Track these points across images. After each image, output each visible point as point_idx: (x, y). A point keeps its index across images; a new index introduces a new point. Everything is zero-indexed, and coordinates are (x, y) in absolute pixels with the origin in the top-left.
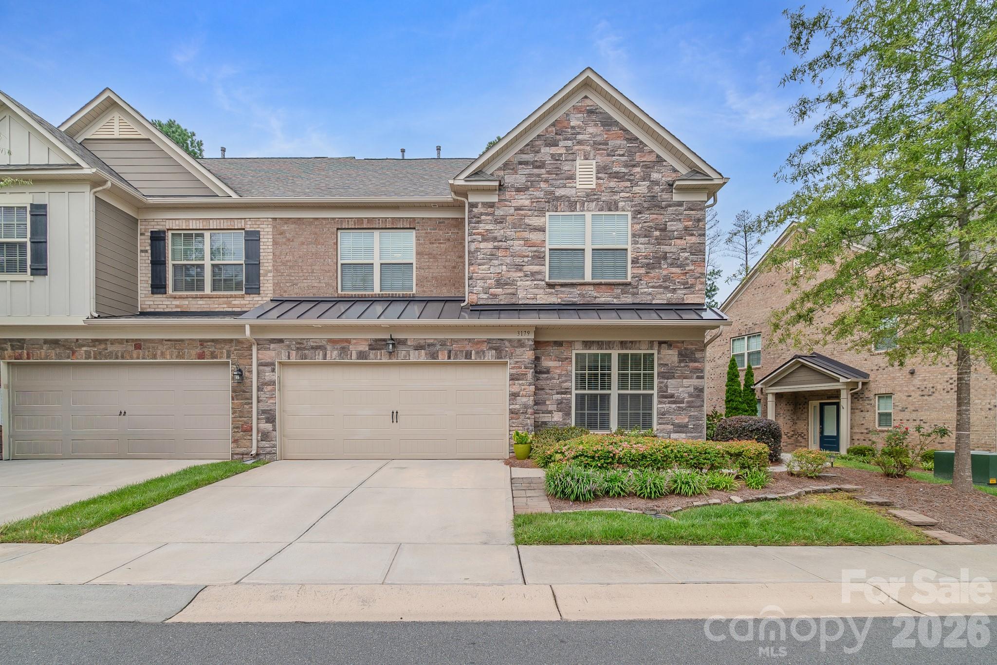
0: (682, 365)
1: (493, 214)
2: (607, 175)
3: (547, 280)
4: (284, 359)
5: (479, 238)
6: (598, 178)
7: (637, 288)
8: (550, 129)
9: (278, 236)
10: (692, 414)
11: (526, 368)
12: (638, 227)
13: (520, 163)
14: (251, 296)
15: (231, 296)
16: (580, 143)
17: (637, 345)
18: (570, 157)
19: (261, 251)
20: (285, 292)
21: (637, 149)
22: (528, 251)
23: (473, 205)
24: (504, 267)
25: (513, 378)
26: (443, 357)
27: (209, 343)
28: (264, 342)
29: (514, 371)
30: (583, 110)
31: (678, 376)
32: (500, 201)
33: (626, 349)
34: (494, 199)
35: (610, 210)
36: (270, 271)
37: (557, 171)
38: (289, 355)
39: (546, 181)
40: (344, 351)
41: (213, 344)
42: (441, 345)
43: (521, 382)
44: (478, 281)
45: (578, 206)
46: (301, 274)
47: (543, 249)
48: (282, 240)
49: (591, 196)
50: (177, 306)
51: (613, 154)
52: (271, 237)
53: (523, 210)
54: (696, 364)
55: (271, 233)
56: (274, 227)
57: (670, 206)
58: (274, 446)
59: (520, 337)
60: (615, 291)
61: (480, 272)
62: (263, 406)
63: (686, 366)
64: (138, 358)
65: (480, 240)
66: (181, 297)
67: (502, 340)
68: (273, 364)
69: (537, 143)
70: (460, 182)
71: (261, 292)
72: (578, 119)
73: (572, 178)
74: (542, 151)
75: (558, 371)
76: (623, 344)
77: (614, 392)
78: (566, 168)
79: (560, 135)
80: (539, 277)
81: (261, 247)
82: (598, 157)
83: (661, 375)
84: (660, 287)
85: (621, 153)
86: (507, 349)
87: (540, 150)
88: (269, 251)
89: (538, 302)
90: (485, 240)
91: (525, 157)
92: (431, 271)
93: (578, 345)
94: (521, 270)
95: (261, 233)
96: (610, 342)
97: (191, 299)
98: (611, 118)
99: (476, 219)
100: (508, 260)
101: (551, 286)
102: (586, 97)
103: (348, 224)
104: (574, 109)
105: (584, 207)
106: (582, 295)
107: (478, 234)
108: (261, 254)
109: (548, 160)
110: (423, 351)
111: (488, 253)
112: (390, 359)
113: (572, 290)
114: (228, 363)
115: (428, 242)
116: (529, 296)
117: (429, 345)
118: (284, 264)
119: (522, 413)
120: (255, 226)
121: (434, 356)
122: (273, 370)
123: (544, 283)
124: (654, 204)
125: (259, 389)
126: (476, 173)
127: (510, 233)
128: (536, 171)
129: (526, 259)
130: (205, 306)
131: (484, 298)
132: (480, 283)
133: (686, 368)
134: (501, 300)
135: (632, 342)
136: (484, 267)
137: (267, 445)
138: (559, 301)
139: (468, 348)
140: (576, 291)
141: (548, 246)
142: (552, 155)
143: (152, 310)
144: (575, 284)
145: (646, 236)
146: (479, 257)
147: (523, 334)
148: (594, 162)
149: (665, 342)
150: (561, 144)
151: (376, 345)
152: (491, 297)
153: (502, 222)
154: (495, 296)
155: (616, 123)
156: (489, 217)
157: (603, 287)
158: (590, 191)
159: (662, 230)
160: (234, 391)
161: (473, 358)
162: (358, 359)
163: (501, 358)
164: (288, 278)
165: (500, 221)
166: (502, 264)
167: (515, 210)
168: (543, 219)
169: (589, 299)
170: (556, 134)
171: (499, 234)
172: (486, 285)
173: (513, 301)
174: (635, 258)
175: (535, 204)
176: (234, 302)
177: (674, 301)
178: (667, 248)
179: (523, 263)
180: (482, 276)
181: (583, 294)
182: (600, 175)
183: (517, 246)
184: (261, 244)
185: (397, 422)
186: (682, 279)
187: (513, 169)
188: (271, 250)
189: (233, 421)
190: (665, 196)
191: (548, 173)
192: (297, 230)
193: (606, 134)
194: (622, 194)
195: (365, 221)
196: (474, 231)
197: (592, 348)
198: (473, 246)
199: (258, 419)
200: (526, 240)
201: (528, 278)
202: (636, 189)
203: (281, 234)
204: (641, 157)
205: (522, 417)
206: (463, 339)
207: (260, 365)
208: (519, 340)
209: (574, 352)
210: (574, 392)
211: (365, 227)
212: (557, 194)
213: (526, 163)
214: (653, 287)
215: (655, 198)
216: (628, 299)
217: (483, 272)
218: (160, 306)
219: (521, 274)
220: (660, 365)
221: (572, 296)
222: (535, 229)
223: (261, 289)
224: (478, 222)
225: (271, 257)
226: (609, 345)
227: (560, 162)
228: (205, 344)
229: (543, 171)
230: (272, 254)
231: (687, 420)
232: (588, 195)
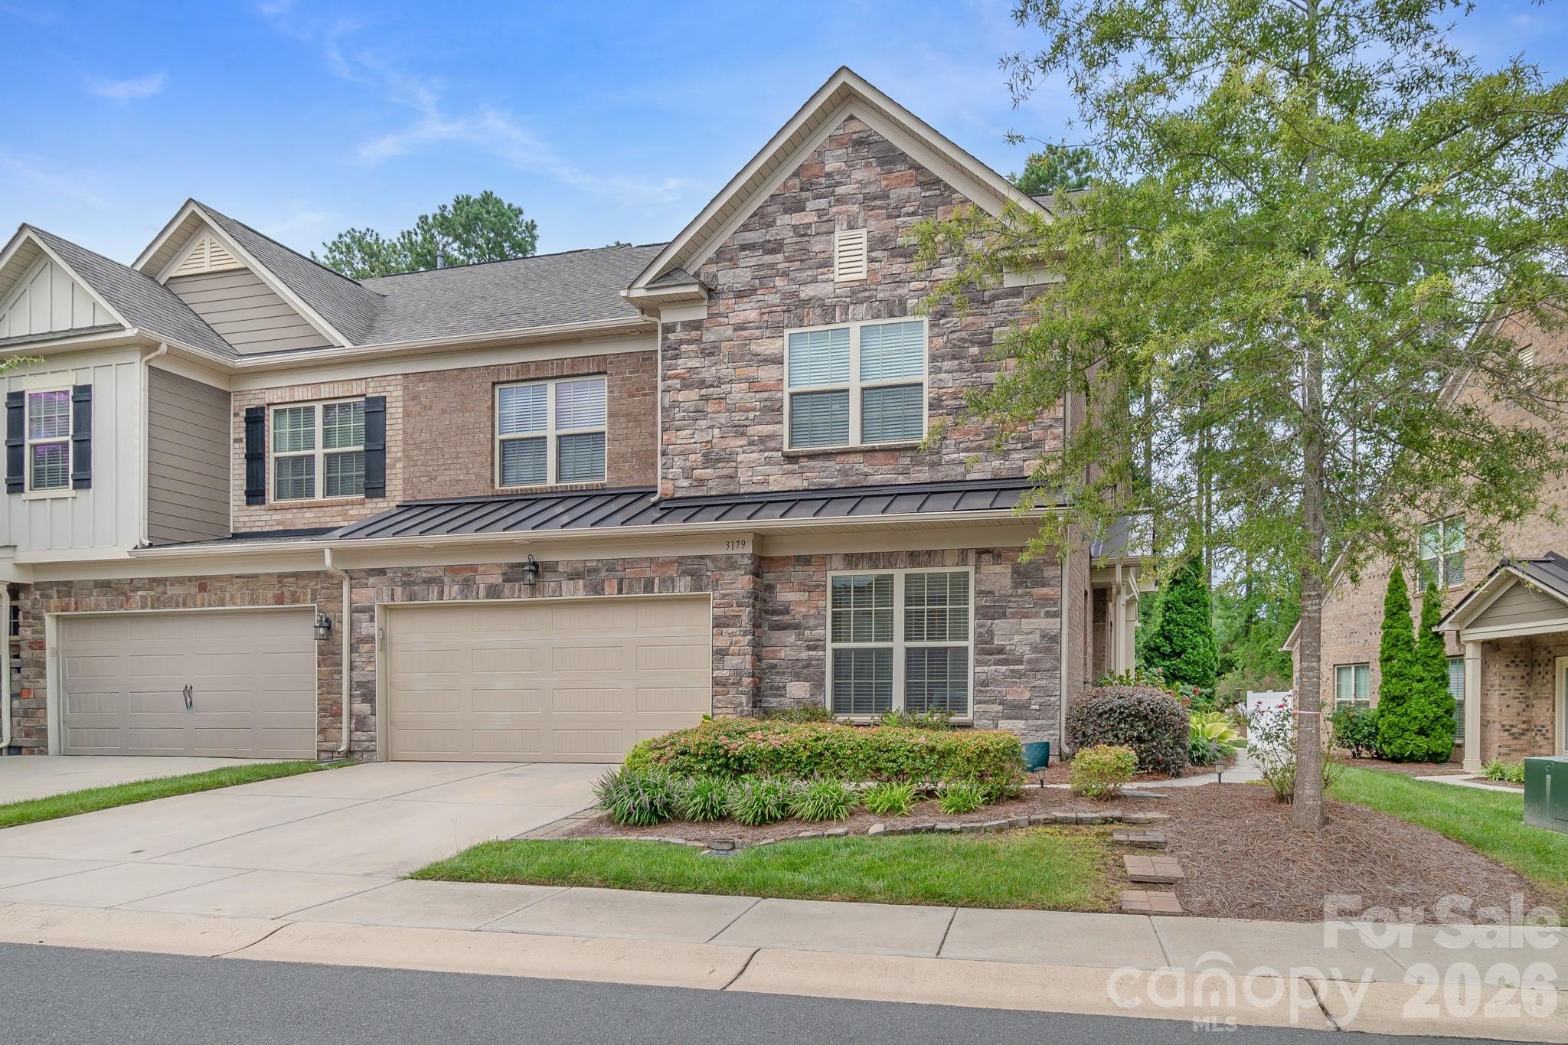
0: (1020, 591)
1: (698, 341)
2: (886, 253)
3: (786, 448)
4: (387, 601)
5: (676, 383)
6: (871, 260)
7: (938, 453)
8: (791, 183)
9: (411, 403)
10: (1038, 683)
11: (739, 605)
12: (940, 341)
13: (743, 248)
14: (375, 500)
15: (347, 503)
16: (840, 200)
17: (939, 558)
18: (825, 228)
19: (388, 428)
20: (419, 491)
21: (939, 199)
22: (755, 400)
23: (669, 329)
24: (716, 431)
25: (719, 623)
26: (610, 591)
27: (289, 580)
28: (361, 575)
29: (720, 611)
30: (845, 141)
31: (1012, 613)
32: (711, 316)
33: (919, 565)
34: (701, 314)
35: (892, 315)
36: (399, 460)
37: (803, 255)
38: (393, 595)
39: (785, 274)
40: (467, 585)
41: (294, 580)
42: (607, 570)
43: (731, 630)
44: (676, 459)
45: (838, 314)
46: (441, 462)
47: (779, 395)
48: (415, 408)
49: (859, 294)
50: (279, 523)
51: (896, 213)
52: (401, 404)
53: (747, 329)
54: (1045, 590)
55: (400, 399)
56: (406, 388)
57: (997, 297)
58: (373, 739)
59: (730, 552)
60: (902, 461)
61: (679, 441)
62: (358, 676)
63: (1027, 594)
64: (203, 605)
65: (678, 386)
66: (282, 509)
67: (702, 557)
68: (371, 609)
69: (770, 209)
70: (638, 292)
71: (387, 494)
72: (837, 158)
73: (827, 264)
74: (778, 222)
75: (803, 609)
76: (914, 558)
77: (899, 645)
78: (817, 248)
79: (808, 190)
80: (773, 444)
81: (388, 422)
82: (872, 223)
83: (982, 613)
84: (980, 448)
85: (911, 209)
86: (709, 574)
87: (774, 221)
88: (397, 427)
89: (771, 489)
90: (686, 386)
91: (750, 237)
93: (837, 562)
94: (743, 434)
95: (388, 400)
96: (891, 554)
97: (295, 511)
98: (893, 148)
99: (673, 352)
100: (723, 418)
101: (791, 458)
102: (851, 118)
103: (508, 374)
104: (831, 141)
105: (847, 314)
106: (844, 473)
107: (675, 377)
108: (387, 433)
109: (789, 237)
110: (581, 582)
111: (691, 409)
112: (533, 595)
113: (827, 464)
114: (312, 610)
115: (625, 395)
116: (755, 479)
117: (590, 571)
118: (418, 447)
119: (733, 684)
120: (380, 389)
121: (598, 588)
122: (372, 619)
123: (780, 454)
124: (972, 295)
125: (353, 649)
126: (666, 275)
127: (726, 371)
128: (768, 259)
129: (751, 415)
130: (314, 520)
131: (684, 487)
132: (678, 461)
133: (1027, 598)
134: (711, 488)
135: (929, 553)
136: (685, 432)
137: (363, 738)
138: (806, 484)
139: (649, 574)
140: (833, 465)
141: (787, 390)
142: (795, 227)
143: (248, 530)
144: (831, 454)
145: (954, 358)
146: (678, 416)
147: (735, 544)
148: (864, 232)
149: (987, 551)
150: (810, 205)
151: (513, 574)
152: (695, 484)
153: (712, 354)
154: (702, 482)
155: (904, 157)
156: (694, 347)
157: (880, 455)
158: (858, 284)
159: (981, 344)
160: (320, 653)
161: (656, 590)
162: (487, 597)
163: (701, 589)
164: (423, 469)
165: (710, 351)
166: (712, 427)
167: (735, 330)
168: (779, 342)
169: (855, 478)
170: (802, 189)
171: (709, 374)
172: (688, 464)
173: (731, 489)
174: (934, 399)
175: (766, 317)
176: (351, 512)
177: (1004, 474)
178: (992, 377)
179: (747, 423)
180: (680, 448)
181: (846, 470)
182: (874, 254)
183: (738, 392)
184: (388, 416)
186: (1020, 431)
187: (731, 259)
188: (401, 426)
189: (319, 700)
190: (990, 281)
191: (788, 260)
192: (437, 390)
193: (885, 179)
194: (915, 285)
195: (533, 367)
196: (670, 372)
197: (860, 566)
198: (668, 398)
199: (351, 696)
200: (751, 381)
201: (754, 448)
202: (937, 273)
203: (414, 398)
204: (946, 213)
205: (733, 691)
206: (641, 559)
207: (353, 610)
208: (729, 557)
209: (830, 574)
210: (830, 646)
211: (532, 376)
212: (803, 296)
213: (752, 247)
214: (967, 450)
215: (972, 286)
216: (922, 475)
217: (684, 441)
218: (257, 524)
219: (743, 441)
220: (979, 593)
221: (826, 474)
222: (766, 360)
223: (387, 488)
224: (676, 357)
225: (401, 437)
226: (890, 560)
227: (807, 239)
228: (285, 581)
229: (780, 257)
230: (401, 432)
231: (1027, 695)
232: (854, 293)
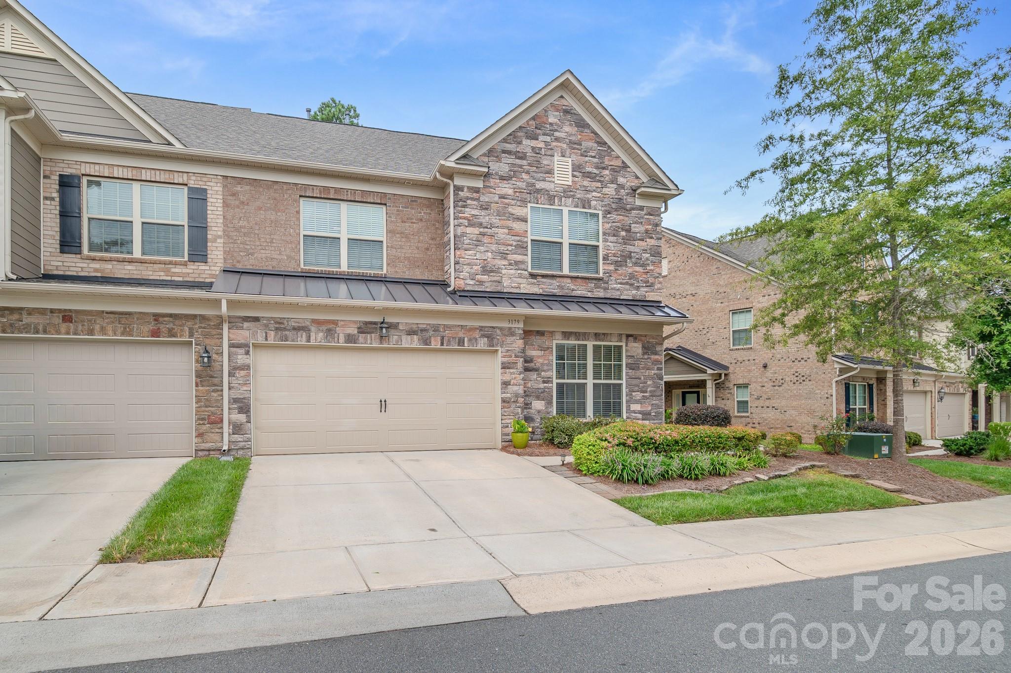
0: (646, 357)
1: (478, 200)
2: (581, 174)
3: (530, 270)
4: (261, 340)
5: (466, 222)
6: (574, 176)
7: (607, 283)
8: (531, 123)
9: (229, 197)
10: (654, 402)
11: (516, 356)
12: (608, 226)
13: (504, 152)
14: (196, 263)
15: (171, 263)
16: (557, 139)
17: (609, 337)
18: (549, 153)
19: (209, 212)
20: (238, 262)
21: (606, 153)
22: (512, 240)
23: (458, 189)
24: (490, 254)
25: (505, 366)
26: (435, 343)
27: (166, 319)
28: (237, 320)
29: (506, 360)
30: (560, 108)
31: (642, 367)
32: (485, 187)
33: (600, 340)
34: (479, 184)
35: (584, 208)
36: (220, 237)
37: (537, 164)
38: (266, 336)
39: (528, 173)
40: (330, 333)
41: (171, 319)
42: (433, 331)
43: (512, 371)
44: (465, 267)
45: (556, 201)
46: (258, 243)
47: (526, 239)
48: (232, 201)
49: (567, 192)
50: (96, 270)
51: (586, 154)
52: (221, 197)
53: (506, 198)
54: (657, 357)
55: (221, 193)
56: (224, 187)
57: (633, 209)
58: (249, 440)
59: (510, 325)
60: (590, 285)
61: (467, 257)
62: (236, 394)
63: (649, 358)
64: (68, 333)
65: (467, 224)
66: (102, 260)
67: (493, 328)
68: (247, 346)
69: (519, 134)
70: (450, 163)
71: (209, 260)
72: (555, 116)
73: (550, 172)
74: (524, 143)
75: (541, 360)
76: (597, 336)
77: (590, 382)
78: (545, 162)
79: (540, 129)
80: (523, 266)
81: (209, 208)
82: (574, 157)
83: (629, 366)
84: (627, 283)
85: (593, 154)
86: (498, 337)
87: (521, 141)
88: (218, 213)
89: (522, 291)
90: (471, 225)
91: (509, 147)
92: (404, 251)
93: (558, 336)
94: (505, 258)
95: (209, 192)
96: (585, 333)
97: (115, 263)
98: (583, 120)
99: (461, 203)
100: (494, 247)
101: (533, 276)
102: (562, 97)
103: (313, 192)
104: (552, 106)
105: (561, 202)
106: (561, 287)
107: (465, 218)
108: (208, 216)
109: (529, 151)
110: (415, 336)
111: (474, 239)
112: (381, 343)
113: (551, 281)
114: (190, 343)
115: (399, 221)
116: (513, 285)
117: (422, 330)
118: (238, 230)
119: (514, 402)
120: (200, 183)
121: (426, 342)
122: (247, 353)
123: (526, 272)
124: (620, 206)
125: (231, 375)
126: (465, 157)
127: (495, 220)
128: (518, 162)
129: (510, 248)
130: (135, 272)
131: (470, 285)
132: (466, 269)
133: (649, 360)
134: (487, 287)
135: (604, 334)
136: (471, 252)
137: (241, 440)
138: (541, 291)
139: (461, 335)
140: (556, 283)
141: (530, 237)
142: (533, 148)
143: (61, 273)
144: (556, 276)
145: (614, 235)
146: (466, 242)
147: (514, 322)
148: (570, 160)
149: (631, 336)
150: (541, 138)
151: (366, 328)
152: (478, 283)
153: (487, 209)
154: (481, 283)
155: (588, 126)
156: (475, 203)
157: (579, 280)
158: (567, 187)
159: (627, 231)
160: (198, 376)
161: (466, 344)
162: (346, 343)
163: (493, 346)
164: (241, 246)
165: (485, 207)
166: (487, 251)
167: (500, 198)
168: (525, 210)
169: (567, 291)
170: (536, 128)
171: (485, 220)
172: (473, 271)
173: (499, 289)
174: (606, 255)
175: (517, 194)
176: (173, 270)
177: (638, 298)
178: (631, 248)
179: (507, 252)
180: (468, 261)
181: (562, 287)
182: (575, 173)
183: (502, 233)
184: (209, 204)
185: (385, 411)
186: (644, 278)
187: (497, 157)
188: (221, 213)
189: (197, 411)
190: (630, 200)
191: (530, 165)
192: (253, 192)
193: (580, 135)
194: (594, 194)
195: (332, 191)
196: (460, 215)
197: (570, 338)
198: (460, 230)
199: (229, 409)
200: (510, 229)
201: (512, 267)
202: (605, 190)
203: (234, 195)
204: (609, 161)
205: (513, 406)
206: (456, 325)
207: (232, 346)
208: (510, 328)
209: (555, 342)
210: (555, 381)
211: (332, 197)
212: (538, 187)
213: (509, 152)
214: (621, 283)
215: (622, 201)
216: (601, 294)
217: (470, 257)
218: (72, 269)
219: (506, 262)
220: (627, 356)
221: (551, 287)
222: (518, 219)
223: (209, 256)
224: (464, 206)
225: (221, 221)
226: (584, 336)
227: (539, 156)
228: (161, 319)
229: (524, 162)
230: (222, 217)
231: (650, 408)
232: (565, 191)
